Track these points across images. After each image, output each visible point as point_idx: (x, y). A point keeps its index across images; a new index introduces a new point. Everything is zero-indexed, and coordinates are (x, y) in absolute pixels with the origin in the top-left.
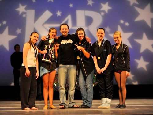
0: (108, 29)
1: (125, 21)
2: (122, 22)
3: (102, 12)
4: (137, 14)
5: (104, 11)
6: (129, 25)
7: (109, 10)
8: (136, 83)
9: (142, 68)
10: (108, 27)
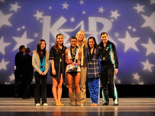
0: (117, 35)
1: (133, 27)
2: (130, 28)
3: (112, 19)
4: (143, 21)
5: (113, 18)
6: (136, 31)
7: (118, 17)
8: (142, 83)
9: (147, 70)
10: (117, 32)
